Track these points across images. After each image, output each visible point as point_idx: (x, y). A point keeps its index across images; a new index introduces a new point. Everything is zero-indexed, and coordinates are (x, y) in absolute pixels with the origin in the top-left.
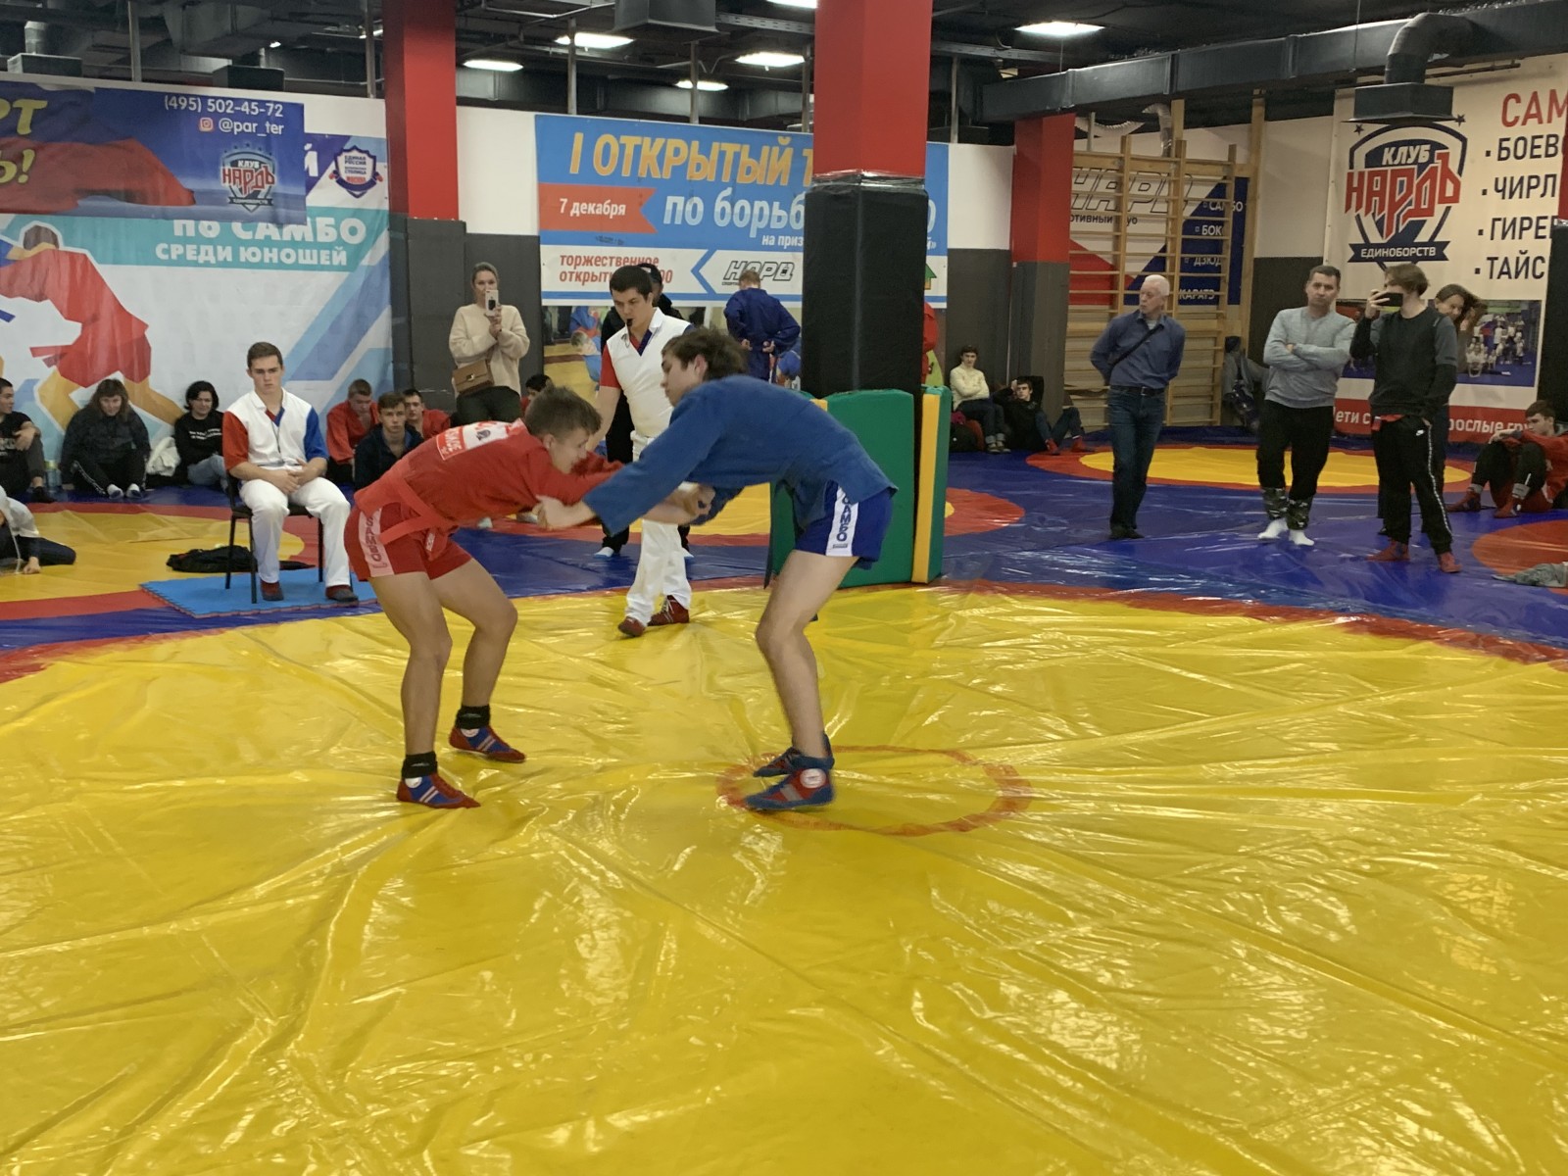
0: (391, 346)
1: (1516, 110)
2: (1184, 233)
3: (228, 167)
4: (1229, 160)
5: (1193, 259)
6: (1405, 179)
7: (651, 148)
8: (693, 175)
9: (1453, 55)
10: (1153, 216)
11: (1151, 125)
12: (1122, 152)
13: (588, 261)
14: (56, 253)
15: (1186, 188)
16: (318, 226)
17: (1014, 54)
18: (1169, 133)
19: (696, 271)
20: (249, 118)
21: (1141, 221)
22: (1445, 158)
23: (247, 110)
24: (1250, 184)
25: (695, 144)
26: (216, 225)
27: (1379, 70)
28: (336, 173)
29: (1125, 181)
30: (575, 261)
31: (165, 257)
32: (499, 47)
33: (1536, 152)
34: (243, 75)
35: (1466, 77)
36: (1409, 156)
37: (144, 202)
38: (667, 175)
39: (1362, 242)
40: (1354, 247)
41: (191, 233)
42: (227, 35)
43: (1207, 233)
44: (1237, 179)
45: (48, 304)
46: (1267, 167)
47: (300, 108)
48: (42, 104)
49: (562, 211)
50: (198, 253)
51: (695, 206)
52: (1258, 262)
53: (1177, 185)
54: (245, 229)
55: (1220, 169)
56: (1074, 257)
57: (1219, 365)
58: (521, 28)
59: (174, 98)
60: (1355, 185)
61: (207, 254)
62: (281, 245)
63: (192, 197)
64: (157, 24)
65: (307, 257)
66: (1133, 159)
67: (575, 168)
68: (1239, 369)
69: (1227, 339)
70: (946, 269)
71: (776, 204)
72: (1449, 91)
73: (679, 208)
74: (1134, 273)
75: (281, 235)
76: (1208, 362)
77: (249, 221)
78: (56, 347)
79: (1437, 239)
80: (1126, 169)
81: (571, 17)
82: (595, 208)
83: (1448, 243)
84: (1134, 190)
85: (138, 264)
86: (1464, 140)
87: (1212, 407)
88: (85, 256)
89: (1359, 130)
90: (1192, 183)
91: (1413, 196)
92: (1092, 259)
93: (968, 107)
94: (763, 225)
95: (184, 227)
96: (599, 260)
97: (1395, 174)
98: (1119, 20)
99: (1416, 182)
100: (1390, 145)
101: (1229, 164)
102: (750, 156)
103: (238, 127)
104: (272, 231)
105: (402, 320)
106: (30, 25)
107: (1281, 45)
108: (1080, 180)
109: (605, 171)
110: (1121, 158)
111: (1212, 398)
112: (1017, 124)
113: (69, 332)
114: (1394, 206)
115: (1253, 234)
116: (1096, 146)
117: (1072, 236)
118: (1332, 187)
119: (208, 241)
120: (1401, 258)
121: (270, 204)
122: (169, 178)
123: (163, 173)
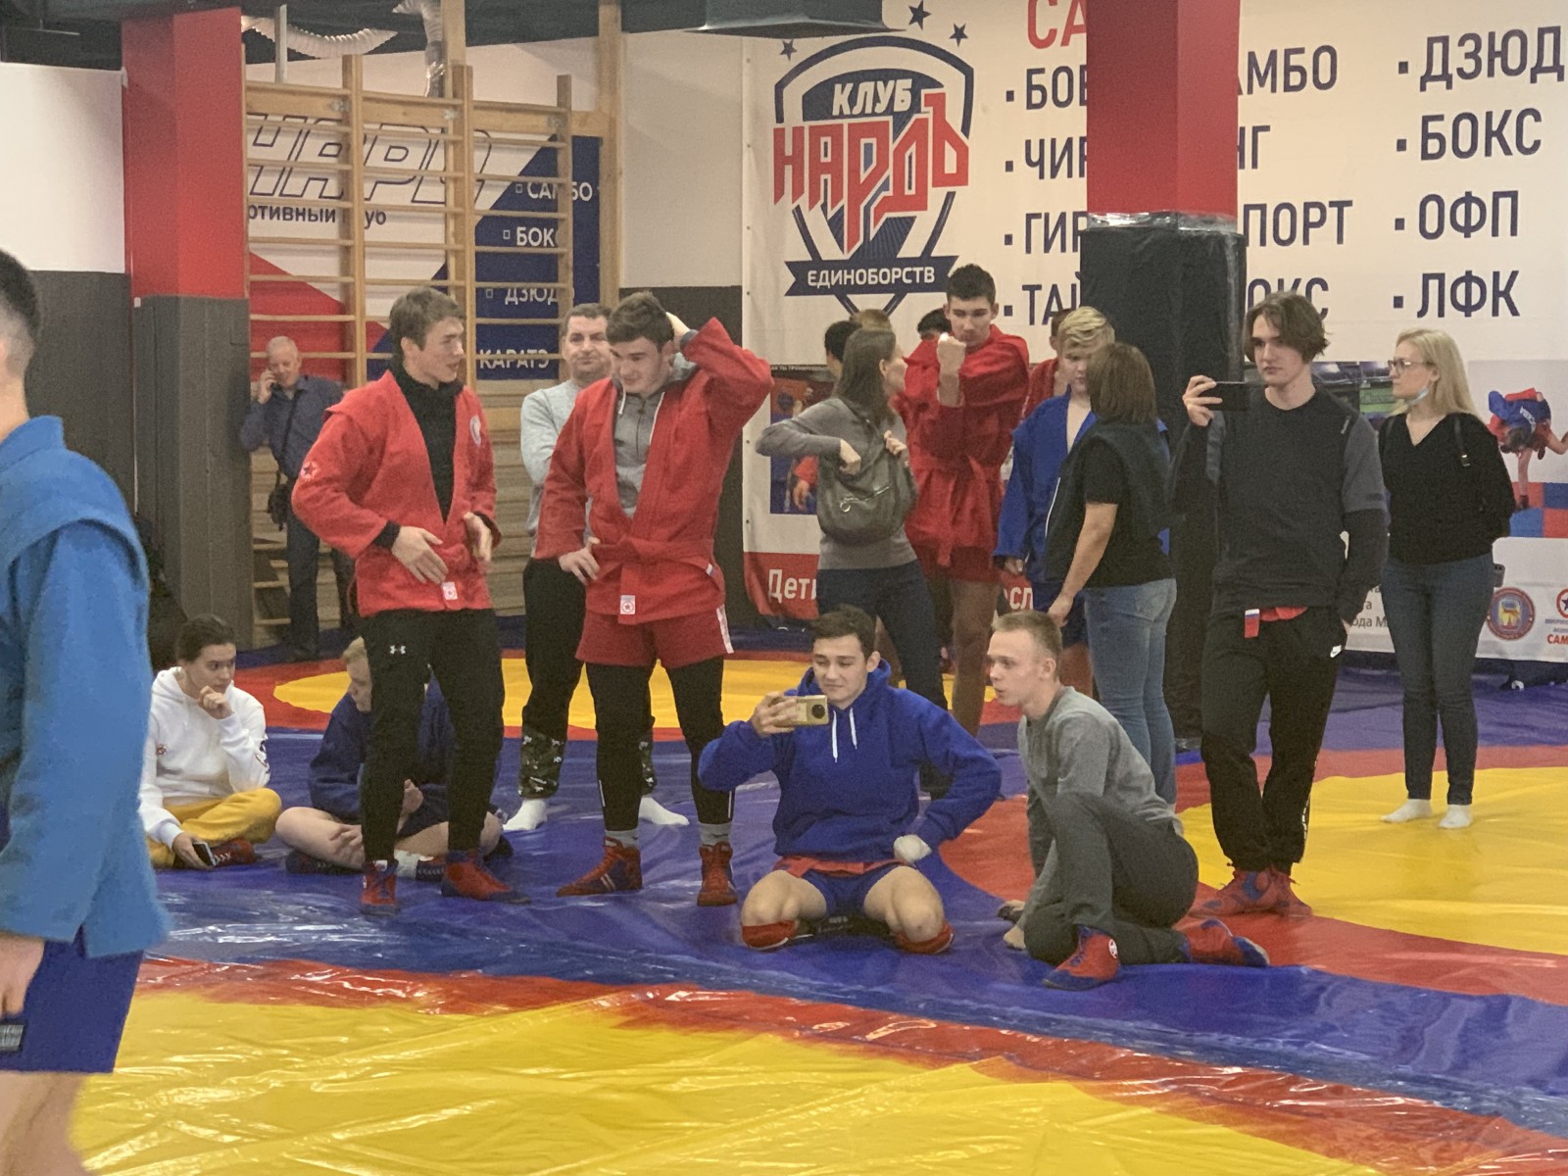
1: (1051, 20)
2: (478, 243)
4: (559, 104)
5: (504, 292)
10: (418, 209)
11: (408, 37)
12: (345, 86)
15: (479, 156)
18: (441, 50)
21: (394, 218)
22: (938, 103)
24: (604, 150)
29: (356, 140)
36: (876, 99)
39: (810, 258)
43: (525, 240)
44: (575, 138)
46: (632, 119)
53: (459, 148)
55: (541, 121)
56: (257, 288)
60: (789, 151)
66: (367, 99)
79: (935, 253)
80: (356, 117)
83: (954, 257)
84: (377, 159)
86: (967, 71)
89: (788, 50)
90: (490, 146)
91: (890, 172)
92: (300, 290)
99: (892, 147)
100: (843, 79)
101: (560, 112)
108: (264, 138)
110: (345, 98)
112: (127, 28)
115: (614, 243)
116: (295, 75)
117: (252, 246)
118: (747, 157)
120: (878, 289)
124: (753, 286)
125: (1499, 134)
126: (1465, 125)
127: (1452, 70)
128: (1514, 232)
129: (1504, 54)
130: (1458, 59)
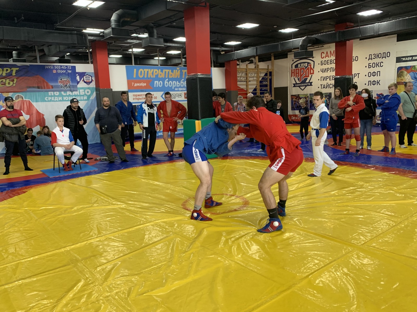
1: (324, 55)
2: (260, 83)
3: (60, 80)
5: (262, 89)
6: (303, 70)
7: (150, 71)
8: (160, 76)
9: (312, 45)
10: (254, 80)
11: (251, 62)
12: (246, 68)
13: (139, 95)
14: (23, 100)
15: (260, 74)
16: (80, 91)
17: (224, 49)
18: (256, 63)
19: (162, 96)
20: (64, 70)
21: (251, 81)
22: (310, 65)
23: (63, 68)
24: (272, 73)
25: (160, 70)
26: (58, 93)
27: (298, 48)
28: (84, 80)
29: (247, 73)
30: (136, 96)
31: (47, 100)
32: (116, 52)
33: (328, 63)
34: (62, 60)
35: (315, 49)
36: (303, 65)
37: (42, 88)
38: (154, 77)
39: (295, 83)
40: (293, 84)
41: (53, 94)
42: (58, 52)
43: (264, 83)
44: (270, 72)
46: (275, 69)
47: (75, 67)
48: (18, 69)
49: (133, 85)
50: (54, 99)
51: (161, 83)
52: (275, 88)
53: (258, 73)
54: (64, 93)
55: (266, 70)
56: (239, 89)
58: (122, 48)
59: (47, 66)
60: (293, 72)
61: (56, 99)
63: (52, 87)
64: (42, 51)
66: (248, 69)
67: (135, 76)
71: (177, 82)
72: (312, 51)
73: (157, 83)
77: (65, 91)
79: (310, 82)
80: (248, 71)
81: (132, 45)
82: (140, 84)
83: (312, 82)
84: (250, 75)
86: (314, 62)
88: (29, 101)
89: (293, 61)
91: (305, 73)
92: (242, 90)
93: (215, 60)
94: (175, 86)
95: (51, 93)
96: (141, 95)
97: (301, 69)
98: (244, 41)
99: (305, 70)
100: (299, 63)
101: (268, 69)
102: (171, 72)
103: (62, 71)
104: (70, 93)
106: (14, 52)
107: (278, 44)
108: (239, 74)
109: (141, 77)
112: (225, 63)
114: (301, 76)
115: (273, 83)
116: (241, 67)
117: (238, 85)
118: (288, 72)
119: (56, 96)
120: (303, 86)
121: (69, 87)
122: (47, 83)
123: (46, 82)
124: (289, 86)
125: (378, 65)
126: (374, 64)
127: (372, 58)
128: (380, 76)
129: (379, 56)
130: (373, 57)
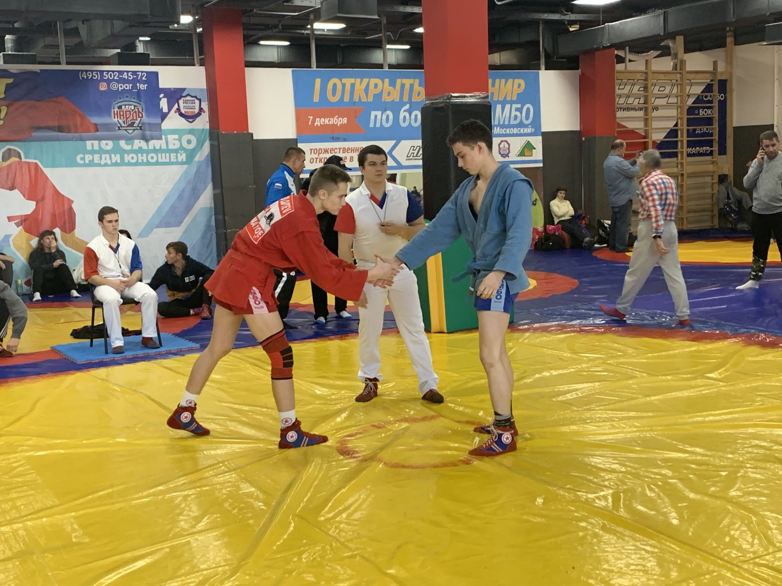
0: (213, 206)
2: (687, 115)
3: (116, 109)
4: (714, 70)
5: (695, 130)
7: (360, 84)
8: (386, 98)
10: (669, 106)
11: (666, 52)
12: (646, 69)
13: (326, 151)
14: (20, 163)
15: (688, 88)
16: (169, 139)
17: (574, 17)
18: (676, 56)
20: (128, 81)
21: (662, 109)
23: (126, 77)
24: (728, 83)
25: (387, 81)
26: (110, 143)
28: (178, 109)
29: (649, 85)
30: (318, 151)
31: (82, 162)
32: (269, 33)
37: (69, 131)
38: (371, 99)
41: (96, 147)
42: (111, 36)
43: (702, 113)
44: (720, 81)
45: (16, 191)
46: (738, 72)
47: (156, 74)
49: (310, 123)
50: (101, 158)
51: (388, 116)
52: (736, 129)
53: (682, 86)
54: (127, 144)
55: (708, 75)
56: (619, 132)
57: (715, 191)
59: (85, 73)
61: (106, 159)
62: (148, 152)
63: (96, 128)
64: (75, 32)
65: (163, 158)
66: (652, 73)
67: (316, 99)
68: (728, 194)
69: (720, 176)
70: (541, 144)
73: (378, 118)
74: (658, 140)
75: (148, 146)
76: (709, 190)
77: (129, 139)
78: (22, 216)
80: (650, 78)
82: (329, 121)
84: (656, 91)
85: (67, 167)
87: (712, 216)
88: (36, 163)
90: (691, 84)
92: (632, 133)
93: (550, 50)
95: (92, 144)
96: (332, 150)
101: (714, 72)
102: (419, 85)
103: (121, 87)
104: (143, 144)
105: (218, 191)
106: (7, 37)
108: (622, 87)
109: (334, 100)
110: (646, 73)
111: (712, 211)
112: (580, 57)
113: (29, 207)
115: (732, 112)
116: (631, 67)
117: (618, 120)
119: (107, 152)
121: (141, 129)
122: (83, 117)
123: (79, 115)
124: (778, 123)
